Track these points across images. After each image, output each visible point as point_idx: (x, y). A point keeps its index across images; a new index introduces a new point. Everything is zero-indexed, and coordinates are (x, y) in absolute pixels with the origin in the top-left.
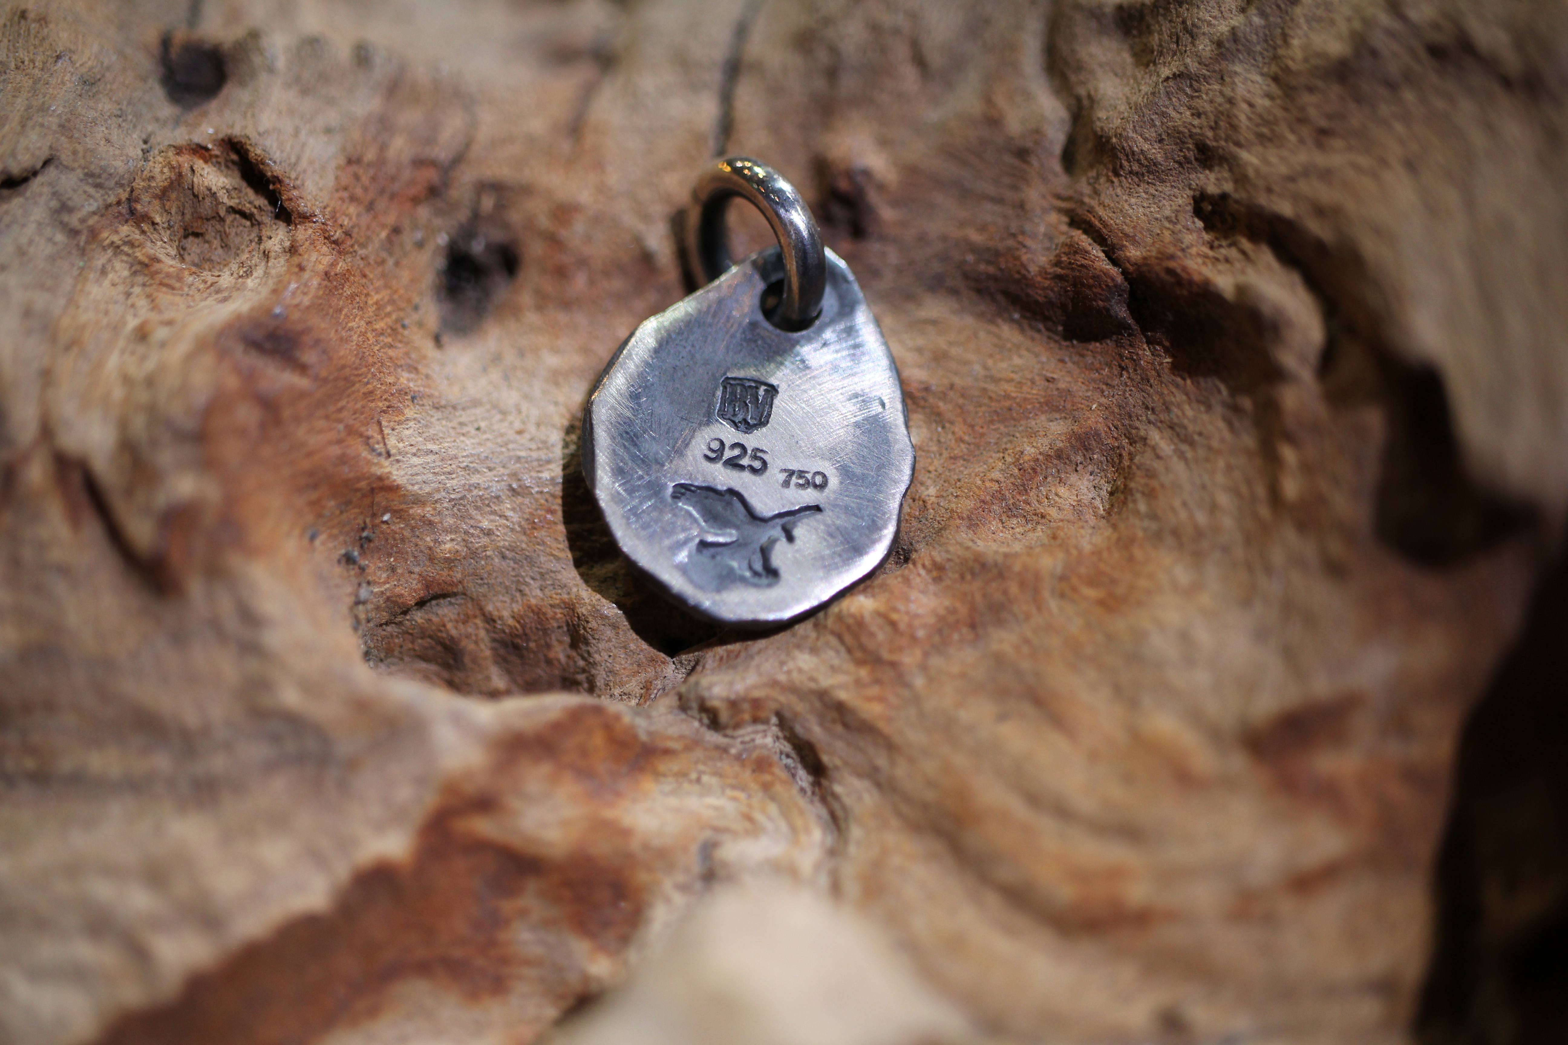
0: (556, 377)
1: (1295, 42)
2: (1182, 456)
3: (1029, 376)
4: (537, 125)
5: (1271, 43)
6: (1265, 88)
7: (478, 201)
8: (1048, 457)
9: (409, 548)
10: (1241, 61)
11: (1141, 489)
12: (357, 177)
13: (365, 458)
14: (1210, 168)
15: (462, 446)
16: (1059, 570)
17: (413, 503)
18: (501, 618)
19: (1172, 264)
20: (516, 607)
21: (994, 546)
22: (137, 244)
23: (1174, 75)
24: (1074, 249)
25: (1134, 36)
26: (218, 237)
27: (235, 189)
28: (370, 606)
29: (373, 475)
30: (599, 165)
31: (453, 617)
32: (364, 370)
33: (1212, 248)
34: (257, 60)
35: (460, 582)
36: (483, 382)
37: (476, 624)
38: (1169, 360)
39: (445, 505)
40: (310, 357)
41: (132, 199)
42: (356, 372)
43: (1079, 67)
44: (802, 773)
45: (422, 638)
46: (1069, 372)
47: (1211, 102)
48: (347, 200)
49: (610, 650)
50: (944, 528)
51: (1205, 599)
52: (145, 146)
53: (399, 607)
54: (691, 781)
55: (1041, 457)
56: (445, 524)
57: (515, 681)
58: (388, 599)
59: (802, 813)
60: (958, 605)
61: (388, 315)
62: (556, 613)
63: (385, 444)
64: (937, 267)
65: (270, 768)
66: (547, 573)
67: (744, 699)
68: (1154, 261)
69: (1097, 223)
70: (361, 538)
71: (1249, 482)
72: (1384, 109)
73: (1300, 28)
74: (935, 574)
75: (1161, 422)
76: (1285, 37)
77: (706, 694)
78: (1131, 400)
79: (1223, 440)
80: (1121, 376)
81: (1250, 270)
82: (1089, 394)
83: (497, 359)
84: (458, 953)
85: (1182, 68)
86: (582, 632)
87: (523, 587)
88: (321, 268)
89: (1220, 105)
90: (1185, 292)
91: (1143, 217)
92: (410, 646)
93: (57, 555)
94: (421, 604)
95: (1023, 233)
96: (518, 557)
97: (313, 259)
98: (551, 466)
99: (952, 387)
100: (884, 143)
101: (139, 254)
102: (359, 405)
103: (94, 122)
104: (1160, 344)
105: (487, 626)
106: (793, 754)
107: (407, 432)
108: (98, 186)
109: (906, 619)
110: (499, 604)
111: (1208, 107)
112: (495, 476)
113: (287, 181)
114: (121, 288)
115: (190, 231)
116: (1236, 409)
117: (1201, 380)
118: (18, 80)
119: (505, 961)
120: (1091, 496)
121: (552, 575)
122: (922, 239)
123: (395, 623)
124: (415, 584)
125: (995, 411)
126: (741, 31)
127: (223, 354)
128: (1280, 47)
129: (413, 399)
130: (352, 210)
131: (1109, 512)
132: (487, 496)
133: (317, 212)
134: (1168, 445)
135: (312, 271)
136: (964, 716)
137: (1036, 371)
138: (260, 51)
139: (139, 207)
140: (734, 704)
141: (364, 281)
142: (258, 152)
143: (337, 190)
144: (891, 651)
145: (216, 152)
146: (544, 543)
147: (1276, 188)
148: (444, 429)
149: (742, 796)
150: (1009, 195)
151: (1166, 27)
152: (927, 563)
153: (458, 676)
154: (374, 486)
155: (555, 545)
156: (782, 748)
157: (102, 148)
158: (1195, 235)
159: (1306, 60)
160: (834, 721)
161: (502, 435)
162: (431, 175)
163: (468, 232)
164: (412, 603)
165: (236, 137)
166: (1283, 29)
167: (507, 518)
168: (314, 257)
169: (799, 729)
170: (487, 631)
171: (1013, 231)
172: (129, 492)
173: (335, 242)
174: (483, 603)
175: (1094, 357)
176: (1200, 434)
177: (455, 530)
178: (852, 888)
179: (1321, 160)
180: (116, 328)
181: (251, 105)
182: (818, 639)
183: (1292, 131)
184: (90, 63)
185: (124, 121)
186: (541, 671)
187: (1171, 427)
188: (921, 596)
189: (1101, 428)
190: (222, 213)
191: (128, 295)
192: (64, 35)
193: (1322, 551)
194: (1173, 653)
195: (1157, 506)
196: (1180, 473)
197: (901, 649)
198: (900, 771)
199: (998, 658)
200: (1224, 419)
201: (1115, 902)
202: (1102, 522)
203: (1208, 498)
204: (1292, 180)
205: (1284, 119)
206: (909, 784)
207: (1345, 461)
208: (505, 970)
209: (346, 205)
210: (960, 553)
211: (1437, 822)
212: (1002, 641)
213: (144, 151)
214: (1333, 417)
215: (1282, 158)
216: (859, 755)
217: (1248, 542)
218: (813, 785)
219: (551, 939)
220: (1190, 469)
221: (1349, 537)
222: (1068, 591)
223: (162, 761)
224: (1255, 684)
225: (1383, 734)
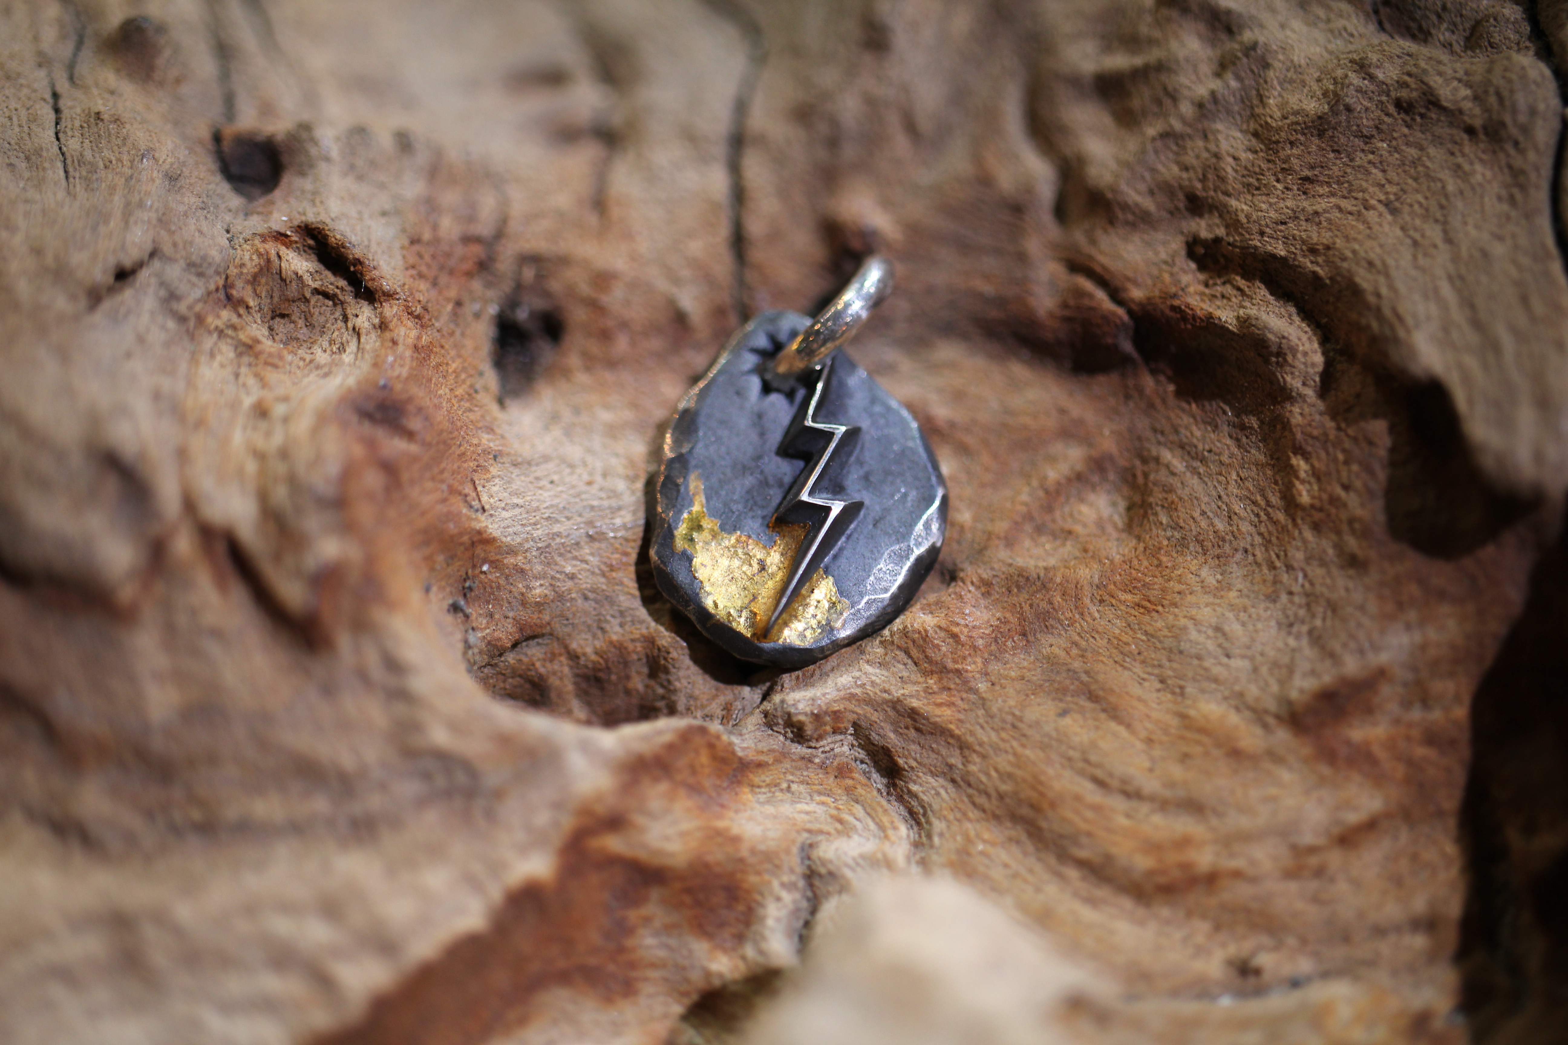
0: (612, 431)
1: (1271, 101)
2: (1195, 472)
3: (1044, 409)
4: (563, 200)
5: (1248, 103)
6: (1246, 142)
7: (519, 273)
8: (1069, 480)
9: (504, 595)
10: (1221, 120)
11: (1160, 503)
12: (420, 256)
13: (466, 515)
14: (1201, 216)
15: (542, 498)
16: (1096, 580)
17: (507, 553)
18: (585, 654)
19: (1176, 303)
20: (598, 644)
21: (1032, 562)
22: (239, 327)
23: (1160, 135)
24: (1080, 293)
25: (1114, 101)
26: (303, 316)
27: (317, 272)
28: (476, 650)
29: (472, 529)
30: (628, 236)
31: (541, 656)
32: (456, 433)
33: (1207, 285)
34: (313, 151)
35: (549, 624)
36: (548, 439)
37: (561, 662)
38: (1173, 387)
39: (534, 553)
40: (415, 424)
41: (228, 286)
42: (451, 436)
43: (1064, 130)
44: (876, 776)
45: (513, 677)
46: (1079, 402)
47: (1198, 157)
48: (417, 277)
49: (689, 677)
50: (985, 548)
51: (1232, 595)
52: (228, 235)
53: (498, 650)
54: (782, 790)
55: (1062, 480)
56: (535, 572)
57: (593, 712)
58: (489, 643)
59: (885, 812)
60: (1008, 615)
61: (464, 381)
62: (636, 647)
63: (480, 500)
64: (947, 315)
65: (421, 803)
66: (626, 611)
67: (826, 713)
68: (1158, 301)
69: (1098, 269)
70: (464, 588)
71: (1263, 492)
72: (1361, 159)
73: (1275, 89)
74: (983, 589)
75: (1172, 443)
76: (1261, 98)
77: (793, 710)
78: (1140, 425)
79: (1232, 455)
80: (1128, 403)
81: (1247, 304)
82: (1100, 421)
84: (593, 961)
85: (1167, 129)
87: (604, 625)
88: (410, 341)
89: (1207, 159)
90: (1189, 326)
91: (1141, 262)
92: (502, 685)
93: (210, 619)
94: (515, 645)
95: (1027, 281)
96: (599, 597)
97: (402, 333)
98: (623, 513)
99: (975, 422)
100: (886, 203)
101: (242, 336)
102: (455, 466)
103: (186, 214)
104: (1163, 373)
105: (571, 663)
106: (868, 760)
107: (495, 489)
108: (200, 275)
109: (965, 631)
110: (582, 642)
111: (1195, 162)
112: (573, 524)
113: (366, 263)
114: (229, 369)
115: (278, 312)
116: (1243, 427)
117: (1207, 404)
118: (110, 178)
119: (632, 965)
120: (1109, 511)
121: (631, 612)
122: (930, 290)
123: (491, 665)
124: (510, 627)
125: (1016, 442)
126: (741, 108)
127: (344, 425)
128: (1257, 106)
129: (495, 457)
130: (423, 286)
131: (1129, 526)
132: (568, 543)
133: (399, 290)
134: (1181, 463)
135: (404, 344)
136: (1029, 715)
137: (1049, 403)
138: (314, 142)
139: (234, 292)
140: (817, 718)
141: (443, 351)
142: (338, 237)
143: (407, 269)
144: (955, 661)
146: (619, 583)
147: (1268, 231)
148: (523, 484)
149: (829, 800)
150: (1008, 247)
151: (1147, 92)
152: (974, 580)
154: (475, 539)
156: (857, 754)
157: (198, 240)
158: (1190, 275)
159: (1285, 117)
160: (907, 728)
161: (573, 487)
162: (477, 250)
163: (512, 302)
164: (509, 645)
165: (312, 223)
166: (1258, 90)
167: (586, 562)
168: (402, 331)
169: (874, 737)
170: (571, 667)
171: (1017, 280)
172: (277, 557)
173: (418, 317)
174: (568, 642)
175: (1100, 388)
176: (1210, 451)
177: (542, 576)
179: (1306, 203)
180: (234, 406)
181: (315, 193)
182: (886, 654)
183: (1278, 181)
184: (169, 160)
185: (208, 212)
186: (620, 701)
187: (1182, 446)
188: (974, 610)
189: (1114, 451)
190: (308, 294)
191: (237, 375)
192: (140, 134)
193: (1339, 547)
194: (1211, 645)
195: (1178, 517)
196: (1195, 487)
197: (964, 658)
198: (973, 768)
199: (1051, 661)
200: (1231, 437)
201: (1186, 867)
202: (1124, 536)
203: (1224, 507)
204: (1283, 223)
205: (1269, 169)
206: (984, 778)
207: (1355, 467)
208: (634, 974)
209: (417, 282)
210: (1004, 569)
211: (1460, 777)
212: (1051, 646)
213: (230, 240)
214: (1339, 428)
215: (1271, 205)
216: (933, 756)
217: (1267, 543)
218: (888, 786)
219: (673, 942)
220: (1204, 482)
221: (1365, 534)
222: (1106, 597)
223: (320, 804)
224: (1291, 669)
225: (1407, 705)
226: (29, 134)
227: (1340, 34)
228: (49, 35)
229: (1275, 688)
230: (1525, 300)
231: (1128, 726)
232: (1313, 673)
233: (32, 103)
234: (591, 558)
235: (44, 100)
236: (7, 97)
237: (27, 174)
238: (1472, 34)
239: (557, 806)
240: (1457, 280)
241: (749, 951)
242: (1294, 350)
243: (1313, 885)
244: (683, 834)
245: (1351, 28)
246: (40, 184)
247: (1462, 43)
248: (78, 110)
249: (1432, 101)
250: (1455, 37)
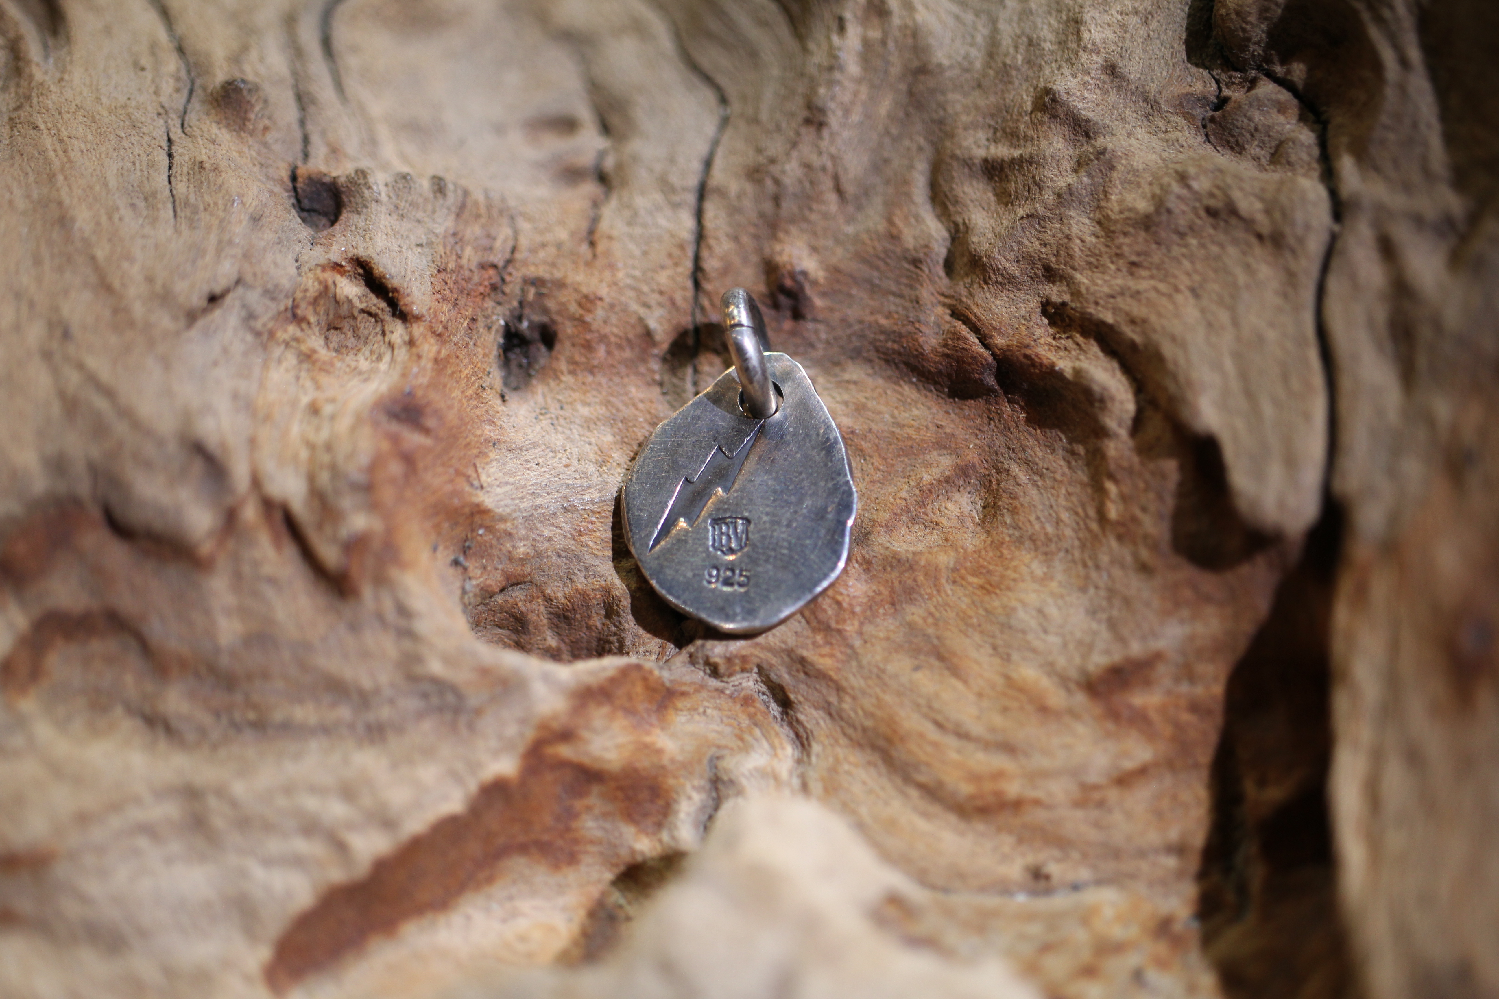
0: (589, 424)
1: (1113, 197)
2: (1035, 484)
3: (925, 424)
4: (563, 235)
5: (1096, 196)
6: (1092, 228)
7: (524, 293)
8: (940, 482)
9: (495, 552)
10: (1074, 208)
11: (1006, 506)
12: (445, 282)
13: (468, 491)
14: (1054, 283)
15: (529, 477)
16: (952, 565)
17: (499, 521)
18: (556, 598)
19: (1028, 352)
20: (567, 591)
21: (905, 547)
22: (301, 339)
23: (1027, 215)
24: (957, 336)
25: (996, 181)
26: (351, 329)
27: (364, 295)
28: (471, 595)
29: (473, 503)
30: (612, 267)
31: (523, 598)
32: (464, 428)
33: (1054, 338)
34: (367, 193)
35: (529, 574)
36: (538, 428)
37: (538, 603)
38: (1024, 415)
39: (520, 521)
40: (431, 422)
41: (295, 306)
42: (459, 430)
43: (956, 202)
44: (773, 706)
45: (500, 613)
46: (952, 421)
47: (1054, 236)
48: (441, 301)
50: (869, 533)
51: (1054, 585)
52: (297, 264)
53: (489, 593)
54: (699, 714)
55: (934, 482)
56: (520, 535)
57: (562, 640)
58: (482, 589)
59: (777, 734)
60: (882, 588)
61: (474, 383)
62: (596, 595)
63: (479, 480)
64: (855, 342)
65: (420, 715)
66: (590, 567)
67: (736, 656)
68: (1015, 349)
69: (973, 318)
70: (464, 547)
71: (1083, 506)
72: (1176, 251)
73: (1117, 188)
74: (865, 566)
75: (1019, 459)
76: (1106, 193)
77: (710, 654)
78: (997, 442)
79: (1064, 474)
80: (990, 424)
81: (1082, 357)
82: (967, 437)
83: (544, 411)
84: (545, 837)
85: (1033, 211)
86: (616, 608)
87: (572, 577)
88: (432, 355)
89: (1060, 239)
90: (1037, 371)
91: (1006, 315)
92: (492, 618)
93: (267, 569)
94: (502, 590)
95: (919, 321)
96: (569, 556)
97: (426, 349)
99: (870, 430)
100: (814, 249)
101: (304, 347)
102: (462, 454)
103: (265, 250)
104: (1018, 403)
105: (546, 604)
106: (767, 693)
107: (492, 470)
108: (273, 299)
109: (847, 599)
110: (555, 588)
111: (1052, 241)
112: (552, 498)
113: (402, 290)
114: (292, 373)
115: (332, 326)
116: (1073, 453)
117: (1048, 431)
118: (208, 219)
119: (576, 841)
120: (969, 508)
121: (593, 568)
122: (844, 321)
123: (483, 604)
124: (499, 576)
125: (901, 449)
126: (708, 164)
127: (376, 424)
128: (1102, 200)
129: (494, 445)
130: (446, 307)
131: (983, 521)
132: (547, 513)
133: (425, 313)
134: (1025, 476)
135: (427, 358)
136: (891, 668)
137: (929, 420)
138: (368, 186)
139: (299, 312)
140: (731, 661)
141: (458, 361)
142: (381, 269)
143: (434, 294)
144: (837, 622)
145: (348, 268)
146: (587, 545)
147: (1101, 302)
148: (515, 466)
149: (735, 723)
150: (906, 291)
151: (1020, 179)
153: (524, 639)
154: (474, 510)
155: (595, 547)
156: (760, 688)
157: (273, 270)
158: (1043, 329)
159: (1121, 212)
160: (798, 671)
161: (554, 468)
162: (491, 275)
163: (517, 316)
164: (497, 590)
165: (362, 256)
166: (1104, 187)
167: (561, 528)
168: (426, 347)
169: (773, 676)
170: (546, 607)
171: (911, 319)
172: (320, 526)
173: (439, 335)
174: (544, 588)
175: (970, 410)
176: (1047, 469)
177: (526, 538)
178: (816, 787)
179: (1131, 283)
180: (294, 403)
181: (366, 230)
183: (1112, 262)
184: (254, 204)
185: (282, 246)
186: (583, 636)
187: (1027, 463)
188: (856, 582)
189: (977, 461)
190: (356, 313)
191: (298, 378)
192: (233, 181)
193: (1135, 555)
194: (1033, 624)
195: (1019, 519)
196: (1034, 497)
197: (845, 621)
198: (846, 706)
199: (911, 626)
200: (1064, 459)
201: (999, 794)
202: (979, 528)
203: (1054, 515)
204: (1113, 297)
205: (1106, 253)
206: (852, 715)
207: (1151, 495)
208: (576, 848)
209: (440, 305)
210: (882, 552)
211: (1213, 738)
212: (913, 614)
213: (298, 268)
214: (1142, 464)
215: (1105, 281)
216: (816, 694)
217: (1083, 546)
218: (782, 713)
219: (608, 825)
220: (1041, 493)
221: (1154, 547)
222: (958, 579)
223: (344, 712)
224: (1091, 647)
225: (1177, 680)
226: (148, 178)
227: (1173, 145)
228: (168, 86)
229: (1077, 660)
230: (1285, 378)
231: (965, 682)
232: (1107, 652)
233: (151, 150)
234: (563, 525)
235: (161, 147)
236: (133, 144)
237: (145, 213)
238: (1276, 152)
239: (523, 721)
240: (1237, 356)
241: (665, 836)
242: (1112, 399)
243: (1094, 814)
244: (618, 746)
245: (1182, 140)
246: (154, 221)
247: (1268, 158)
248: (187, 158)
249: (1233, 211)
250: (1263, 152)
